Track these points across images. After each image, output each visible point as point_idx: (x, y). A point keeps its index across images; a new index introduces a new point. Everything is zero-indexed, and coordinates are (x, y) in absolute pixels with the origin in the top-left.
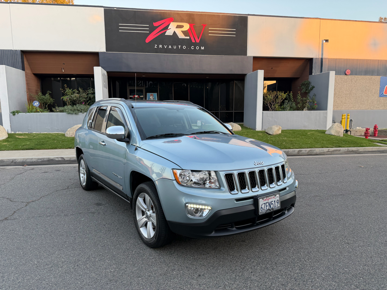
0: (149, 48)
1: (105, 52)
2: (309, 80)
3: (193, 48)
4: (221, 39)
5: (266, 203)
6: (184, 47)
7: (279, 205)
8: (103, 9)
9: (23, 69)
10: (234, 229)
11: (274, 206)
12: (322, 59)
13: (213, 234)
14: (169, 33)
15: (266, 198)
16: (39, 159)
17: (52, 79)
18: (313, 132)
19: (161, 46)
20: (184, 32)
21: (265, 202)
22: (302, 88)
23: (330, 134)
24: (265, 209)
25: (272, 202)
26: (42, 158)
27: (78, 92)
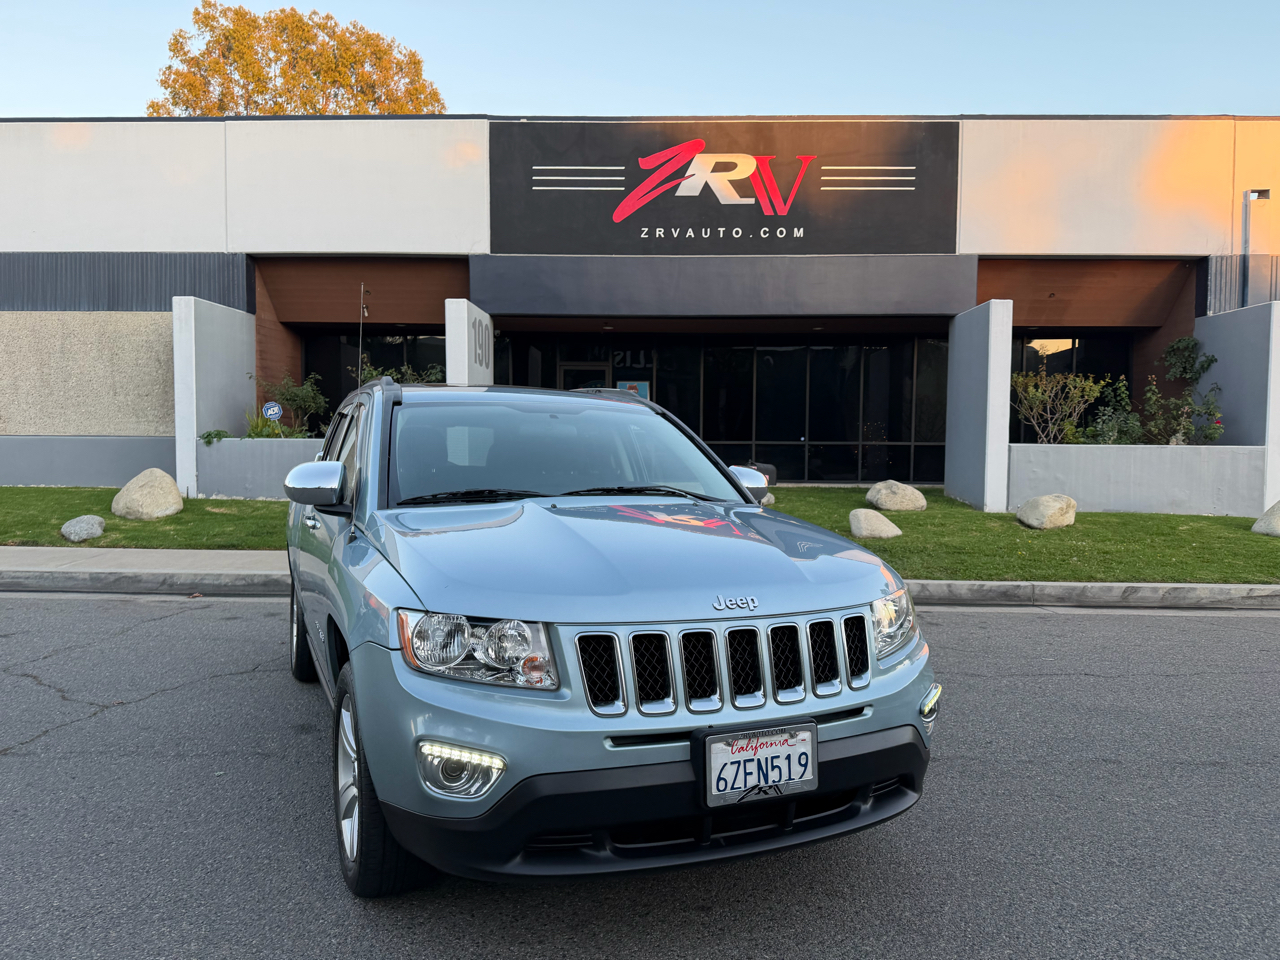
0: (623, 239)
1: (486, 256)
2: (1196, 335)
3: (765, 233)
4: (862, 201)
5: (745, 761)
6: (737, 233)
7: (809, 775)
8: (486, 123)
9: (251, 308)
10: (607, 853)
11: (785, 776)
12: (1244, 259)
13: (516, 867)
14: (689, 188)
15: (746, 741)
16: (238, 577)
17: (343, 339)
18: (1203, 524)
19: (660, 232)
20: (737, 185)
21: (742, 756)
22: (1167, 364)
23: (1268, 531)
24: (740, 783)
25: (773, 758)
26: (248, 576)
27: (399, 376)
